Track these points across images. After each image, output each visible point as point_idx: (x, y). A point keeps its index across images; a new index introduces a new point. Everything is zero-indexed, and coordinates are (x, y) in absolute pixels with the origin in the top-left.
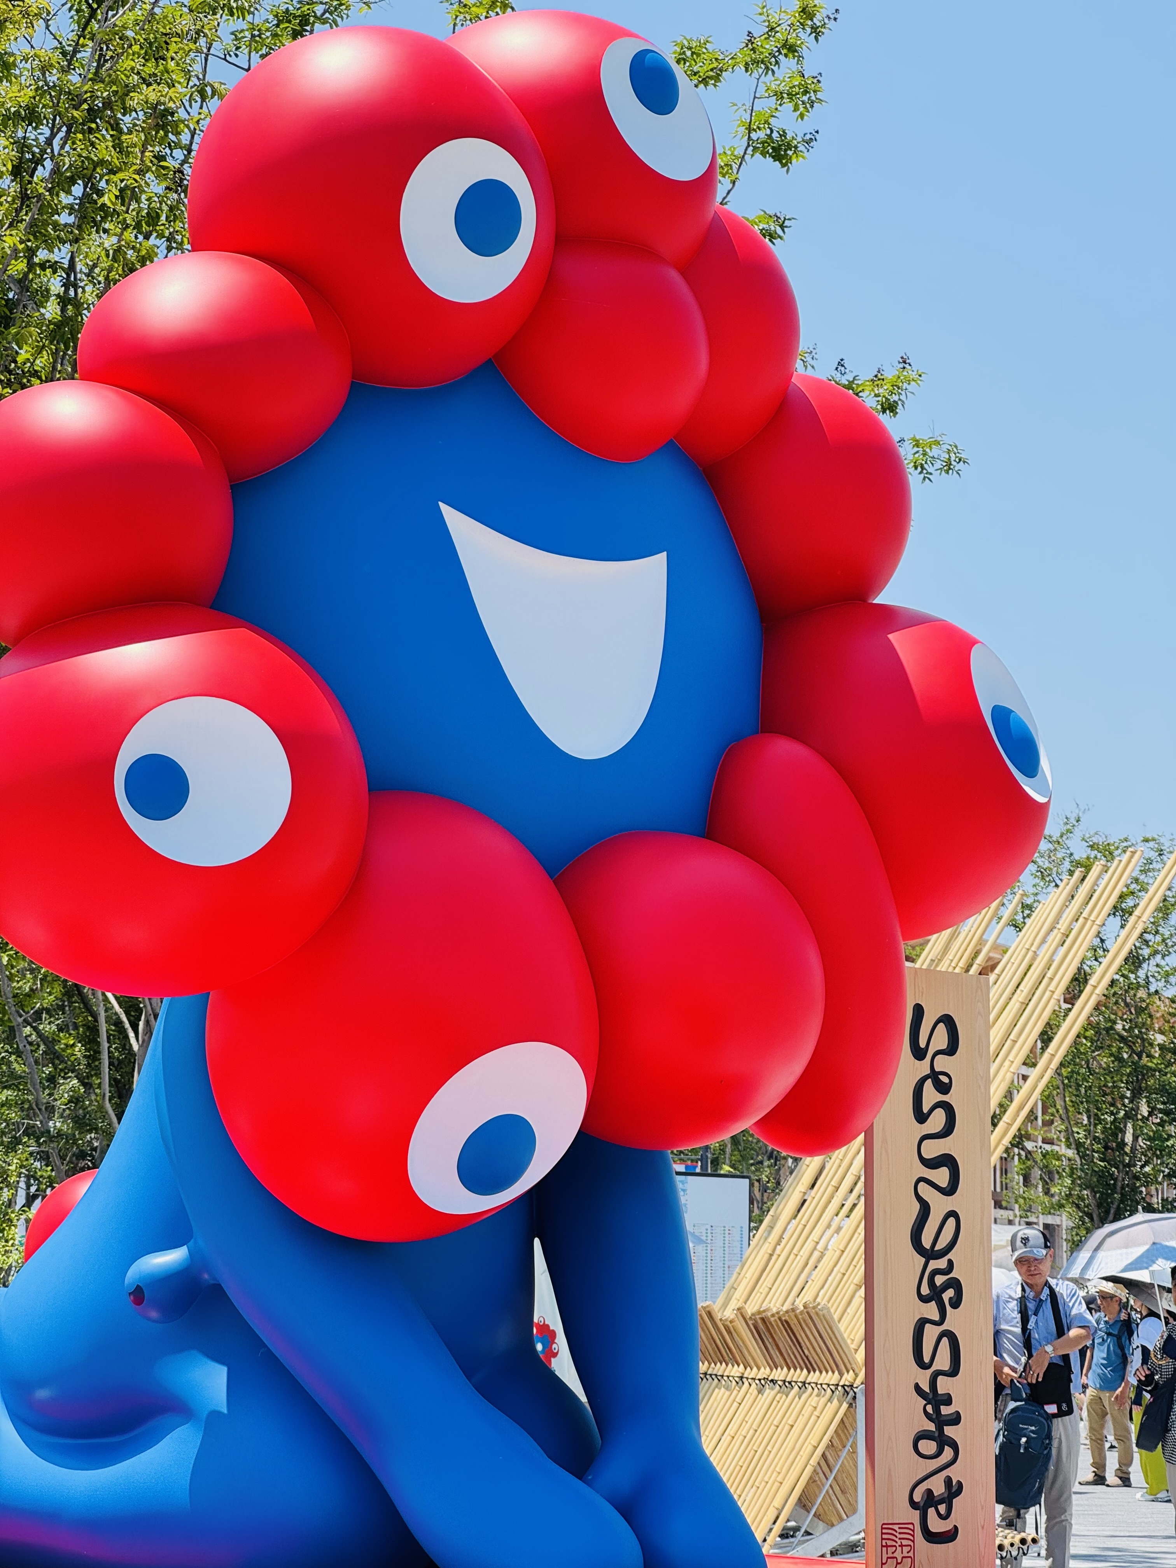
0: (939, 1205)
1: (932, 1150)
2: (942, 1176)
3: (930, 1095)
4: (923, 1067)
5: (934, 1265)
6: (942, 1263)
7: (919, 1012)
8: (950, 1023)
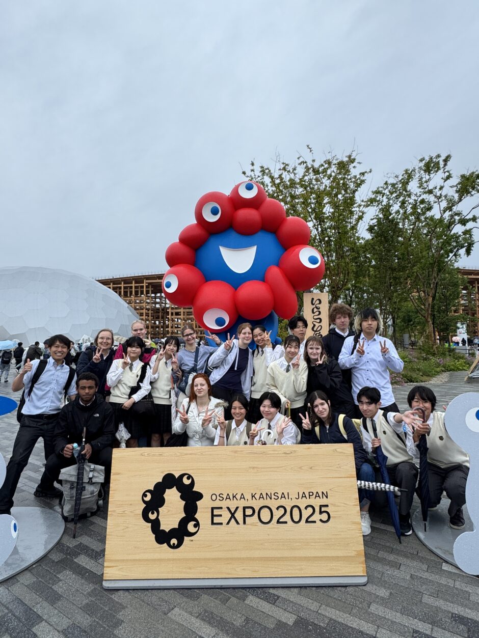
0: (317, 325)
1: (315, 317)
2: (318, 321)
3: (315, 310)
4: (314, 306)
5: (316, 333)
6: (318, 332)
7: (313, 299)
8: (320, 300)
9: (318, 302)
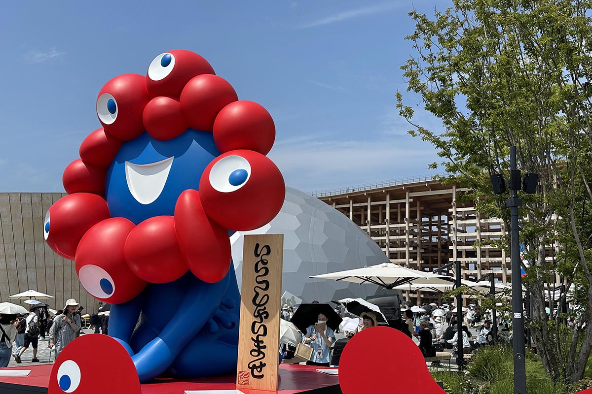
0: (262, 293)
1: (260, 279)
2: (264, 286)
3: (260, 265)
4: (259, 259)
5: (259, 308)
6: (263, 308)
7: (257, 245)
8: (268, 247)
9: (265, 251)
